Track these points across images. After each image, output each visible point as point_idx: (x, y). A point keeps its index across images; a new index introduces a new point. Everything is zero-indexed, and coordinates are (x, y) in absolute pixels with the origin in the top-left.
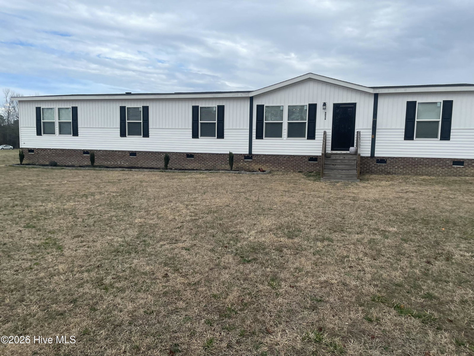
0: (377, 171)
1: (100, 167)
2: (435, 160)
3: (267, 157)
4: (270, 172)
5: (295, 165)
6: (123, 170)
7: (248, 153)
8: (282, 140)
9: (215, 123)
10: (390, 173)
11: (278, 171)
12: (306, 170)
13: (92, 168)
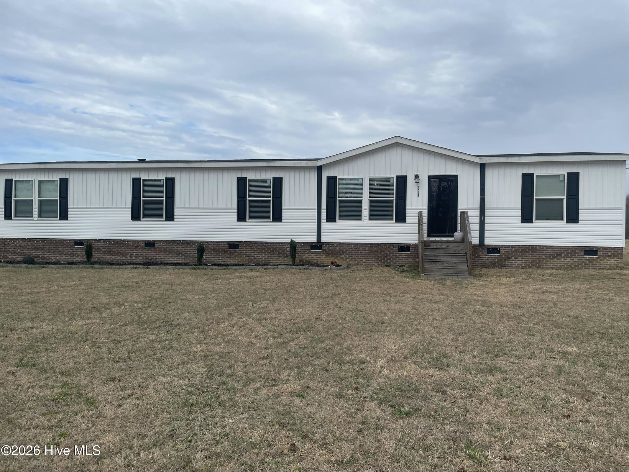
0: (489, 264)
1: (100, 263)
2: (560, 249)
3: (341, 246)
4: (347, 267)
5: (380, 257)
6: (136, 268)
7: (315, 241)
8: (362, 223)
9: (270, 200)
10: (506, 266)
11: (358, 264)
12: (395, 263)
13: (88, 266)
